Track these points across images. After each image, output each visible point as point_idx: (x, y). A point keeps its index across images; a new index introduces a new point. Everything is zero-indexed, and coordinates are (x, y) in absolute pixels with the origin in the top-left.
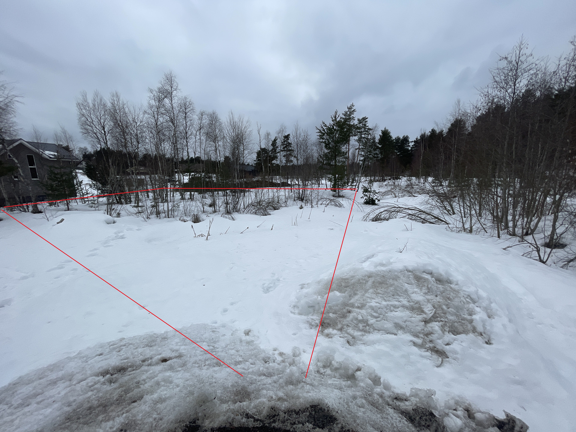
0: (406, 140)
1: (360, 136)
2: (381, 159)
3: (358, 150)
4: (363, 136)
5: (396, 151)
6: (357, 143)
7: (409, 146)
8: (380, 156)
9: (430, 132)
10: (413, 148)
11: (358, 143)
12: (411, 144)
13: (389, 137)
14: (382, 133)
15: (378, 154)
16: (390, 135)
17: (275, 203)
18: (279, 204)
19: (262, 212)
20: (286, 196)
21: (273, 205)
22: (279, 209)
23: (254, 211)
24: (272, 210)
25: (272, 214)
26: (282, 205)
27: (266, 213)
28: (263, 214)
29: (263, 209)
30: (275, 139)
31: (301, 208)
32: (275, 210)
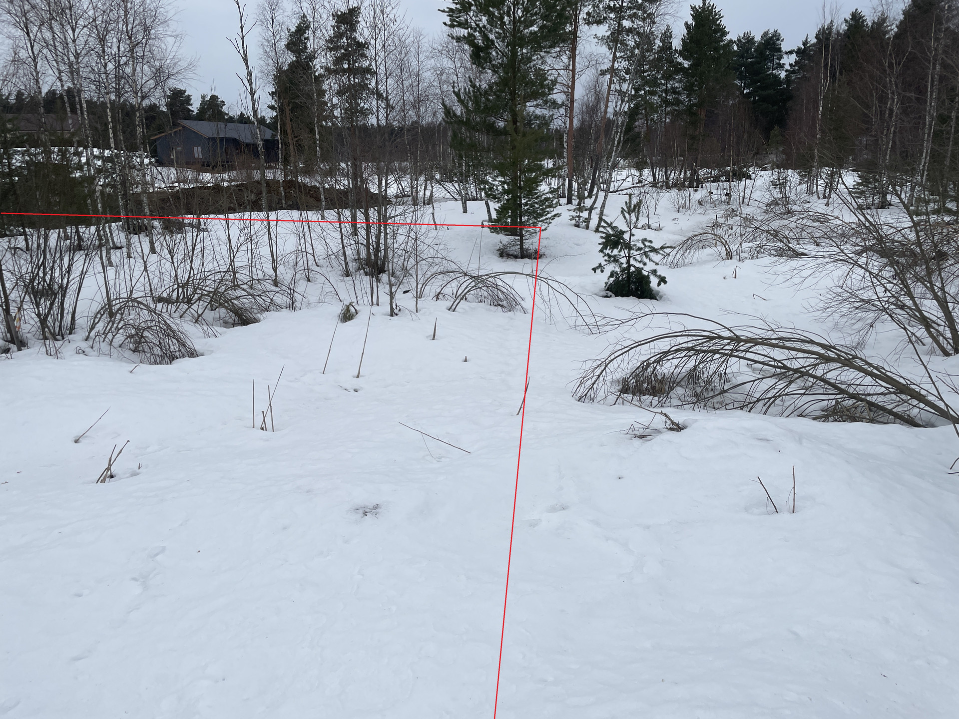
0: (771, 43)
1: (615, 24)
2: (690, 111)
3: (608, 76)
4: (626, 24)
5: (738, 82)
6: (604, 50)
7: (781, 66)
8: (683, 97)
9: (846, 21)
10: (793, 72)
11: (610, 48)
12: (788, 61)
13: (716, 31)
14: (694, 18)
15: (679, 93)
16: (719, 25)
17: (244, 290)
18: (263, 294)
19: (158, 344)
20: (313, 256)
21: (232, 303)
22: (256, 321)
23: (120, 338)
24: (226, 324)
25: (208, 350)
26: (280, 299)
27: (174, 346)
28: (164, 353)
29: (164, 330)
30: (299, 25)
31: (347, 316)
32: (238, 324)
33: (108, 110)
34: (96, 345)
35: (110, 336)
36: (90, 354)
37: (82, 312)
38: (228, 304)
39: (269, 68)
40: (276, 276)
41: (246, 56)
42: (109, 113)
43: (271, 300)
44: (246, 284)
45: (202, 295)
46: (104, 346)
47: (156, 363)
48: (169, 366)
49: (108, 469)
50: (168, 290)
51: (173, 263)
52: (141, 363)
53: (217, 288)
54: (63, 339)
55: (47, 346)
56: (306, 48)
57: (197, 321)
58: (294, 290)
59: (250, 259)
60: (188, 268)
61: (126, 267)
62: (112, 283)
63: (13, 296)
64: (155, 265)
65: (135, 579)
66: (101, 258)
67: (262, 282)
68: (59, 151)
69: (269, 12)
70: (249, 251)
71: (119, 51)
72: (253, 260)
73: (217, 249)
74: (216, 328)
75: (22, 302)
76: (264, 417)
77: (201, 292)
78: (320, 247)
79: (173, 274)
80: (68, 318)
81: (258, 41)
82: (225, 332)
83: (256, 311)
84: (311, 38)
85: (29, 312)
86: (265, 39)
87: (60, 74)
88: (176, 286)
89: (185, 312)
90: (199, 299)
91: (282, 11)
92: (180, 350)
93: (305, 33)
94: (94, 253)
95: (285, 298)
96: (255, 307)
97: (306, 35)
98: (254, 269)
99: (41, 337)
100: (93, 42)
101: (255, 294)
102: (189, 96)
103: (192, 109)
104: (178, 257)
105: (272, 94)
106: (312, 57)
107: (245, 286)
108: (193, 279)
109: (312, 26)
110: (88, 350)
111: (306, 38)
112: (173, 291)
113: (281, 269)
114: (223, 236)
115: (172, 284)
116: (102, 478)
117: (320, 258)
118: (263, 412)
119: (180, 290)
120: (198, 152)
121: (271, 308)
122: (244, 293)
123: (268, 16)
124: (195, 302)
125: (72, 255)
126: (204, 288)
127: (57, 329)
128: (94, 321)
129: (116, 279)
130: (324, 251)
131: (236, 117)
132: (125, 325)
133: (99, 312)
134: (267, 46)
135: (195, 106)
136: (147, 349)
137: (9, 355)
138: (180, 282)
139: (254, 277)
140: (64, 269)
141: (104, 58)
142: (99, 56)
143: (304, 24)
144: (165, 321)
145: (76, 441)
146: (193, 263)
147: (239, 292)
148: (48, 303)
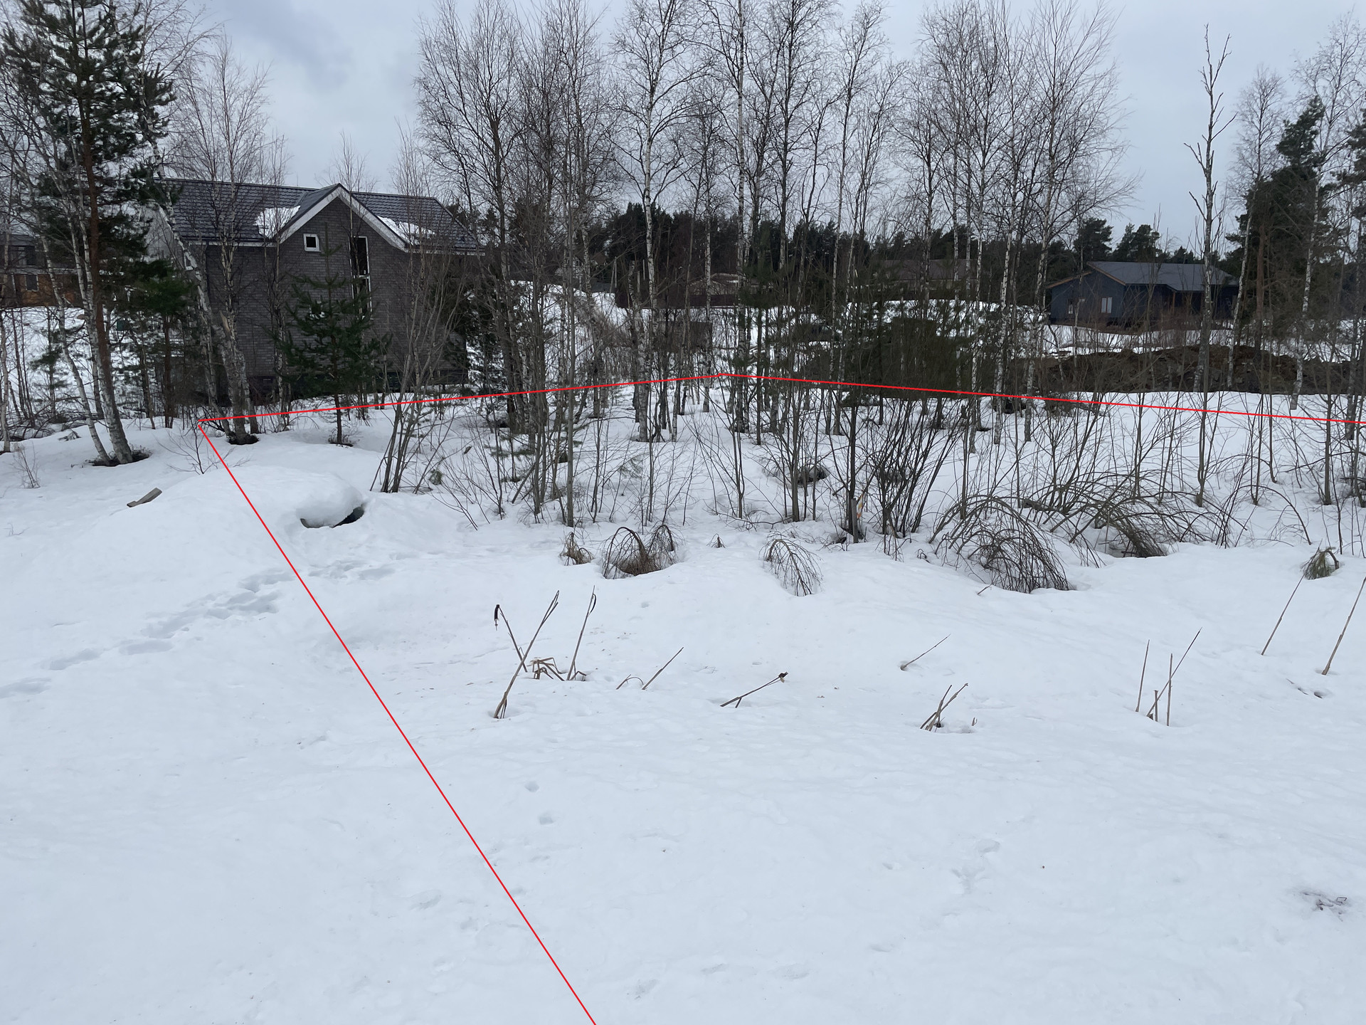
17: (1148, 504)
18: (1177, 515)
19: (1018, 562)
20: (1270, 465)
21: (1129, 522)
22: (1160, 553)
23: (972, 546)
24: (1113, 550)
25: (1084, 584)
26: (1202, 526)
27: (1038, 569)
28: (1023, 576)
29: (1029, 545)
30: (1306, 114)
31: (1319, 568)
32: (1132, 554)
33: (1007, 253)
34: (942, 552)
35: (959, 542)
36: (932, 561)
37: (932, 507)
38: (1122, 522)
39: (1244, 181)
40: (1202, 490)
41: (1211, 166)
42: (1007, 257)
43: (1190, 525)
44: (1154, 496)
45: (1088, 504)
46: (951, 554)
47: (1010, 588)
48: (1027, 595)
49: (937, 714)
50: (1040, 493)
51: (1053, 456)
52: (993, 584)
53: (1110, 498)
54: (904, 536)
55: (887, 543)
56: (1311, 147)
57: (1073, 540)
58: (1229, 516)
59: (1165, 461)
60: (1073, 466)
61: (994, 456)
62: (972, 474)
63: (861, 476)
64: (1030, 458)
65: (956, 872)
66: (965, 441)
67: (1179, 496)
68: (938, 304)
69: (1258, 101)
70: (1167, 450)
71: (1033, 175)
72: (1170, 462)
73: (1118, 442)
74: (1099, 554)
75: (868, 484)
76: (1157, 700)
77: (1085, 500)
78: (1284, 452)
79: (1051, 472)
80: (914, 512)
81: (1234, 144)
82: (1112, 563)
83: (1162, 539)
84: (1324, 132)
85: (874, 499)
86: (1244, 140)
87: (955, 210)
88: (1052, 488)
89: (1059, 525)
90: (1082, 510)
91: (1280, 96)
92: (1045, 577)
93: (1314, 124)
94: (958, 435)
95: (1212, 526)
96: (1161, 532)
97: (1314, 128)
98: (1169, 475)
99: (881, 530)
100: (1005, 168)
101: (1165, 513)
102: (1109, 228)
103: (1110, 246)
104: (1063, 449)
105: (1243, 219)
106: (1320, 160)
107: (1151, 500)
108: (1076, 482)
109: (1328, 112)
110: (931, 556)
111: (1315, 133)
112: (1048, 494)
113: (1211, 481)
114: (1130, 424)
115: (1047, 485)
116: (927, 724)
117: (1282, 469)
118: (1156, 692)
119: (1057, 495)
120: (1107, 305)
121: (1187, 537)
122: (1149, 509)
123: (1256, 107)
124: (1076, 513)
125: (933, 434)
126: (1091, 495)
127: (899, 523)
128: (944, 520)
129: (977, 470)
130: (1291, 458)
131: (1173, 254)
132: (982, 531)
133: (952, 509)
134: (1246, 150)
135: (1115, 241)
136: (1003, 568)
137: (844, 545)
138: (1058, 482)
139: (1168, 487)
140: (921, 452)
141: (1014, 186)
142: (1008, 184)
143: (1314, 111)
144: (1032, 534)
145: (903, 668)
146: (1081, 460)
147: (1140, 507)
148: (896, 490)
